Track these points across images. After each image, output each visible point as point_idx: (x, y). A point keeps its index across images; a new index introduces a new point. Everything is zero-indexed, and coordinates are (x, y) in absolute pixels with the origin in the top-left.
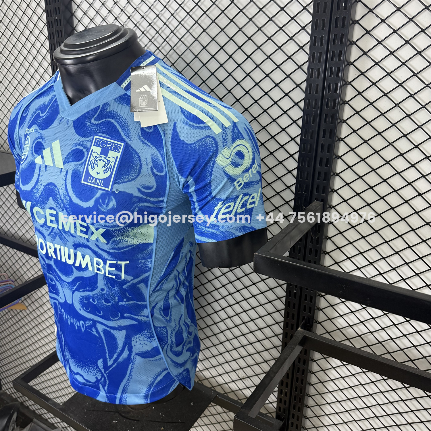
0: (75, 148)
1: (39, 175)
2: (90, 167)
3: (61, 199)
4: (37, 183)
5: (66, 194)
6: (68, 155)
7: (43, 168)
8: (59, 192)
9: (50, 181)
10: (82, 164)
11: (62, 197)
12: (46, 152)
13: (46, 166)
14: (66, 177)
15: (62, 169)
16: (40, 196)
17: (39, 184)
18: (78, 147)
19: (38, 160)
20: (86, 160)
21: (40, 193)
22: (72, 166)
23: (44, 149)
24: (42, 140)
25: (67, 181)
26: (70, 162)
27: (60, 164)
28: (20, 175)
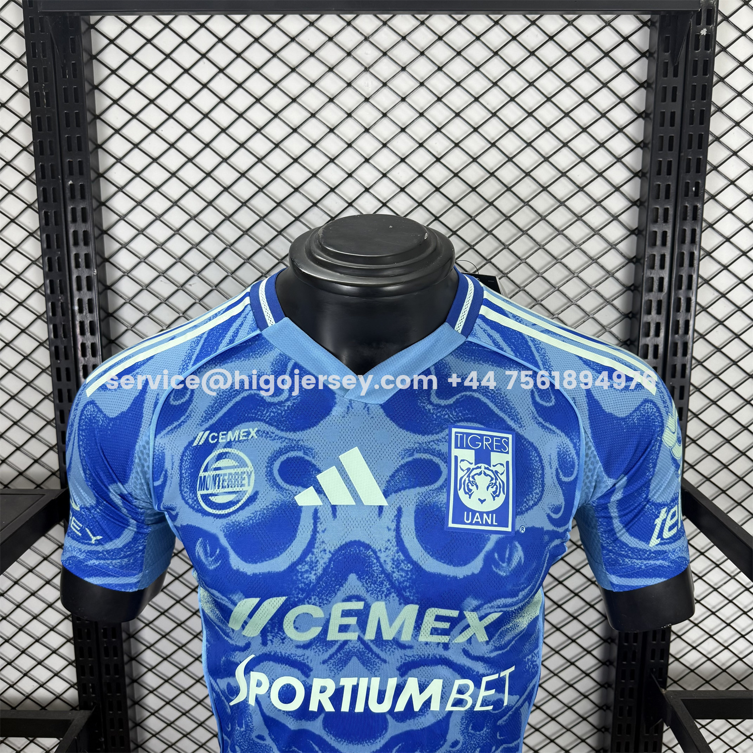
0: (410, 459)
1: (315, 531)
2: (461, 493)
3: (383, 571)
4: (310, 548)
5: (402, 557)
6: (393, 476)
7: (322, 515)
8: (378, 558)
9: (348, 540)
10: (441, 488)
11: (389, 567)
12: (328, 478)
13: (334, 508)
14: (398, 522)
15: (381, 508)
16: (319, 579)
17: (315, 550)
18: (417, 456)
19: (306, 498)
20: (448, 480)
21: (320, 571)
22: (410, 498)
23: (319, 472)
24: (305, 453)
25: (403, 531)
26: (404, 488)
27: (374, 497)
28: (224, 542)
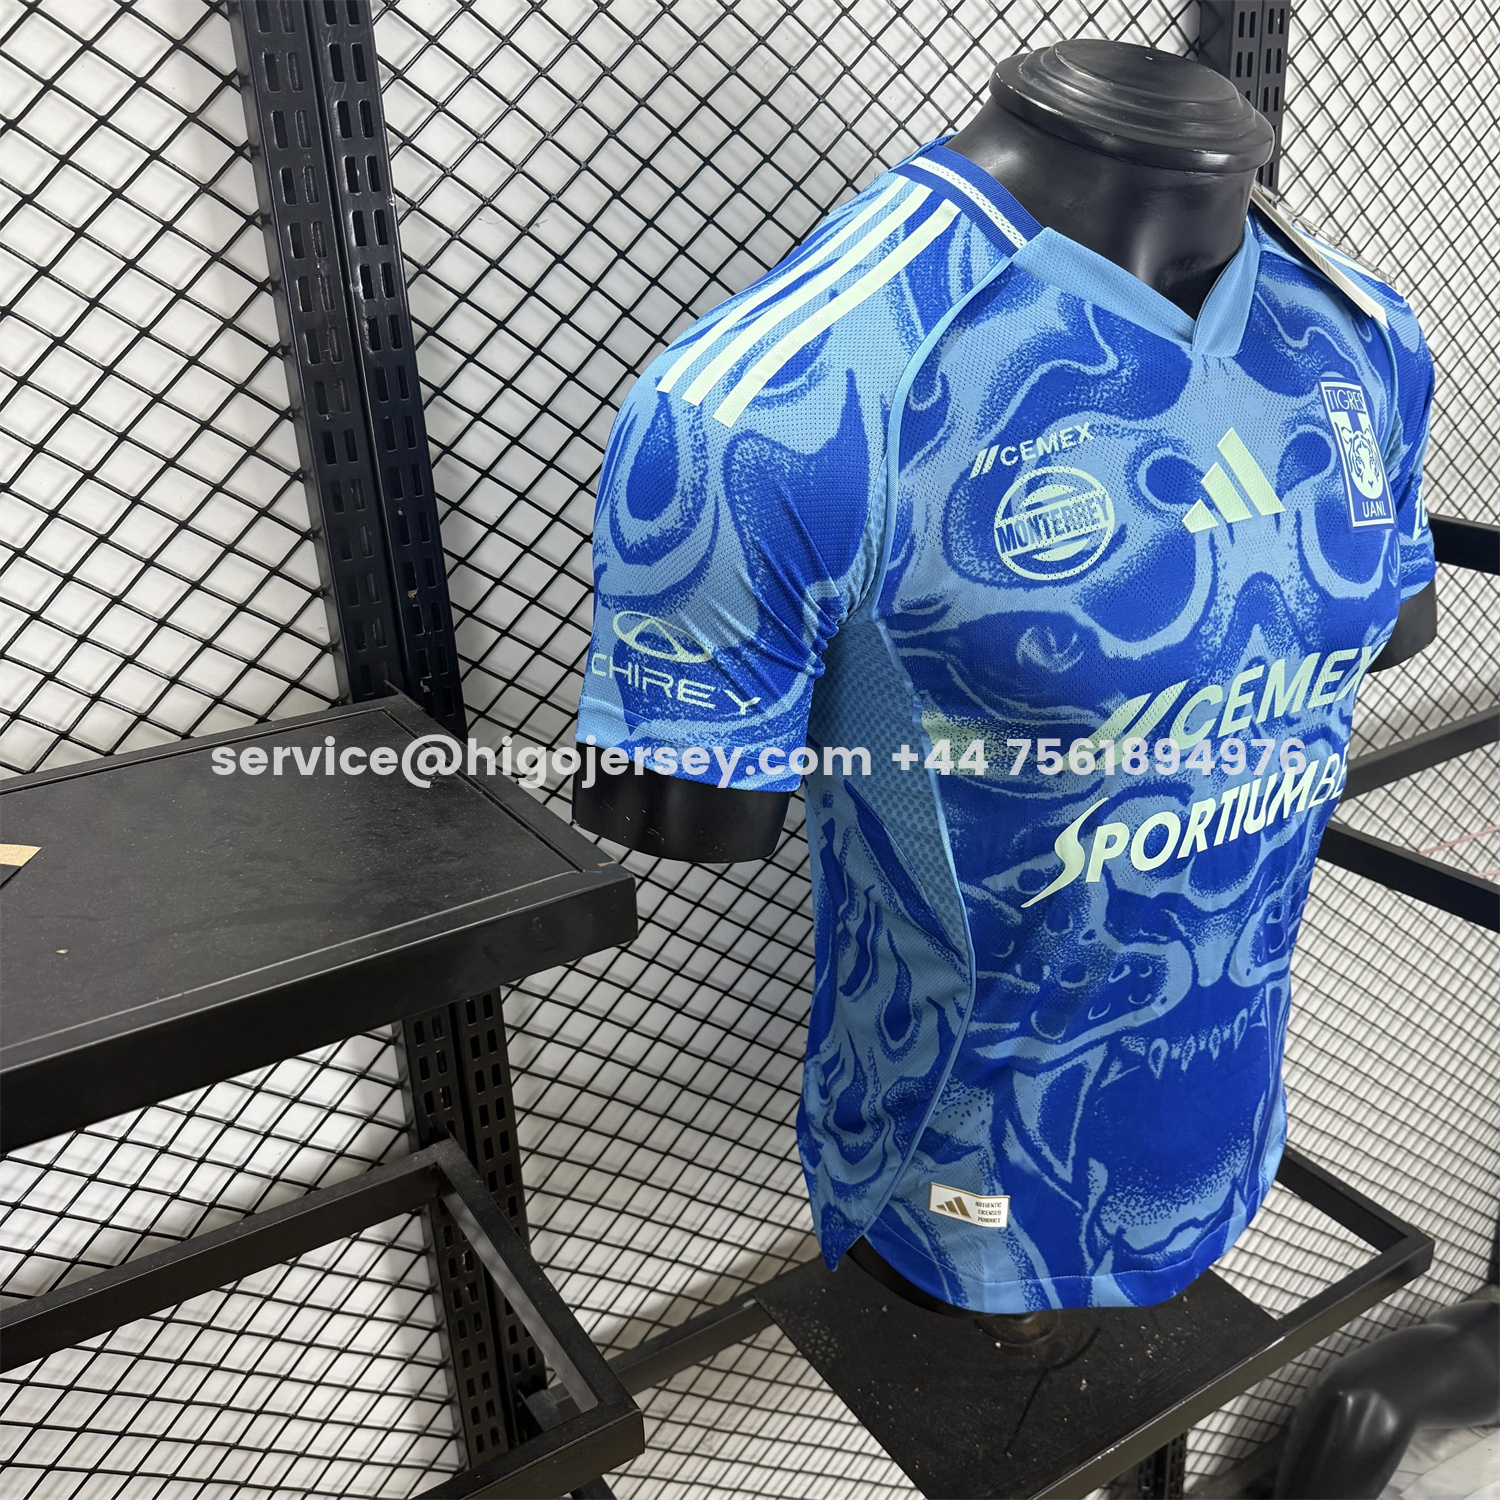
0: (1294, 436)
1: (1215, 569)
2: (1354, 474)
3: (1287, 613)
4: (1211, 601)
5: (1307, 586)
6: (1281, 466)
7: (1222, 541)
8: (1281, 594)
9: (1250, 574)
10: (1334, 473)
11: (1292, 606)
12: (1213, 482)
13: (1230, 526)
14: (1299, 533)
15: (1277, 516)
16: (1225, 641)
17: (1218, 598)
18: (1301, 429)
19: (1197, 520)
20: (1339, 459)
21: (1225, 629)
22: (1306, 494)
23: (1202, 475)
24: (1175, 449)
25: (1305, 546)
26: (1298, 481)
27: (1269, 504)
28: (1084, 619)
